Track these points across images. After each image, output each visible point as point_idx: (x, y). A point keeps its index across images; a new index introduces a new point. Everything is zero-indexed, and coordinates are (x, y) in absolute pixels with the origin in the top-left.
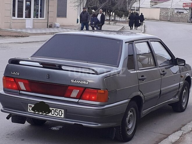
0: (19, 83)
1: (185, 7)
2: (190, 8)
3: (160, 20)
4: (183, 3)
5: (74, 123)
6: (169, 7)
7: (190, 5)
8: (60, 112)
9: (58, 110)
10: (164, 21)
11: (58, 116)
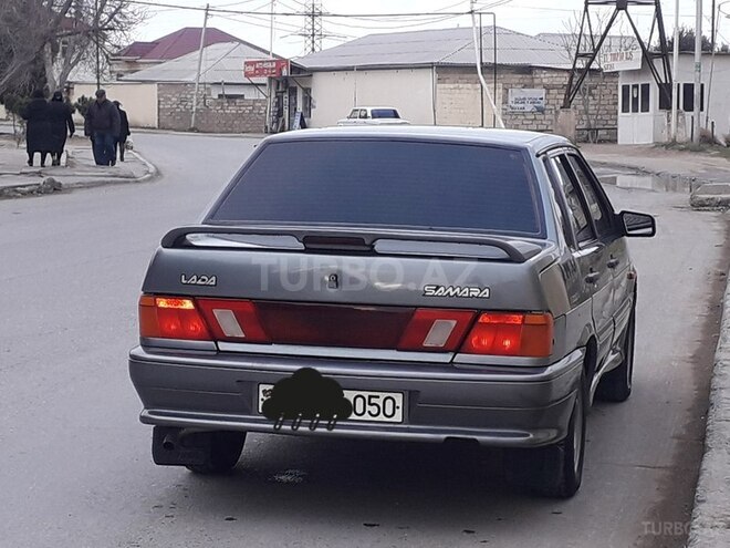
0: (216, 312)
1: (252, 76)
2: (270, 78)
3: (162, 127)
4: (246, 63)
5: (444, 436)
6: (191, 79)
7: (272, 69)
8: (389, 402)
9: (378, 397)
10: (175, 130)
11: (381, 417)
